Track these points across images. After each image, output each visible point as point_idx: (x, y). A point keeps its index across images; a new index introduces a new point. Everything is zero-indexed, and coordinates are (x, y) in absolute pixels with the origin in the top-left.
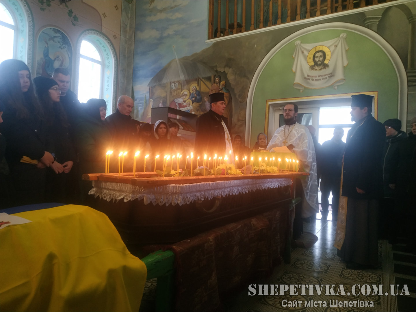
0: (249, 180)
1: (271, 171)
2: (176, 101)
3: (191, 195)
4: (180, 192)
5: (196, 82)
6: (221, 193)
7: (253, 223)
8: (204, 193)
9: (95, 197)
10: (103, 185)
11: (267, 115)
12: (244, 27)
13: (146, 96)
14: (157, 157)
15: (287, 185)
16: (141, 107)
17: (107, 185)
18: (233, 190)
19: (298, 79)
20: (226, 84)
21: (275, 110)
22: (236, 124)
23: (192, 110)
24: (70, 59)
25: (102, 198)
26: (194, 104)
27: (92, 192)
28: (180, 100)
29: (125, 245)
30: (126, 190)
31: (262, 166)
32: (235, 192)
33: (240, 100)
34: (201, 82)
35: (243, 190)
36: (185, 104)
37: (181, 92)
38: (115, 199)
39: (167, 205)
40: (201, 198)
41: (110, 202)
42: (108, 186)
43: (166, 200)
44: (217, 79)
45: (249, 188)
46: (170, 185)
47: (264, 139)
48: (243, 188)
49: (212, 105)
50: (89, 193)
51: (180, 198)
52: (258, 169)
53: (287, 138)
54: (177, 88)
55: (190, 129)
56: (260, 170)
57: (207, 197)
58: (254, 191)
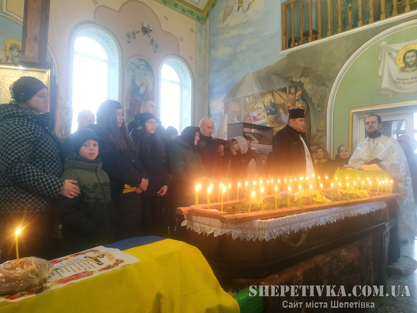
0: (337, 208)
1: (361, 196)
2: (250, 114)
3: (277, 229)
4: (266, 227)
5: (271, 94)
6: (308, 225)
7: (343, 254)
8: (289, 226)
9: (187, 229)
10: (194, 218)
11: (351, 124)
12: (320, 34)
13: (221, 111)
14: (239, 185)
15: (379, 209)
16: (217, 123)
17: (197, 219)
18: (320, 220)
19: (385, 83)
20: (302, 94)
21: (360, 118)
22: (315, 135)
23: (267, 123)
24: (153, 83)
25: (193, 230)
26: (269, 116)
27: (184, 223)
28: (255, 114)
29: (217, 281)
30: (215, 225)
31: (350, 189)
32: (322, 222)
33: (318, 109)
34: (276, 94)
35: (330, 219)
36: (259, 117)
37: (256, 105)
38: (205, 233)
39: (254, 240)
40: (287, 232)
41: (200, 234)
42: (199, 220)
43: (253, 235)
44: (293, 90)
45: (337, 217)
46: (256, 221)
47: (346, 152)
48: (330, 218)
49: (290, 121)
50: (182, 225)
51: (266, 234)
52: (345, 193)
53: (372, 152)
54: (251, 102)
55: (265, 143)
56: (348, 194)
57: (293, 230)
58: (343, 219)
